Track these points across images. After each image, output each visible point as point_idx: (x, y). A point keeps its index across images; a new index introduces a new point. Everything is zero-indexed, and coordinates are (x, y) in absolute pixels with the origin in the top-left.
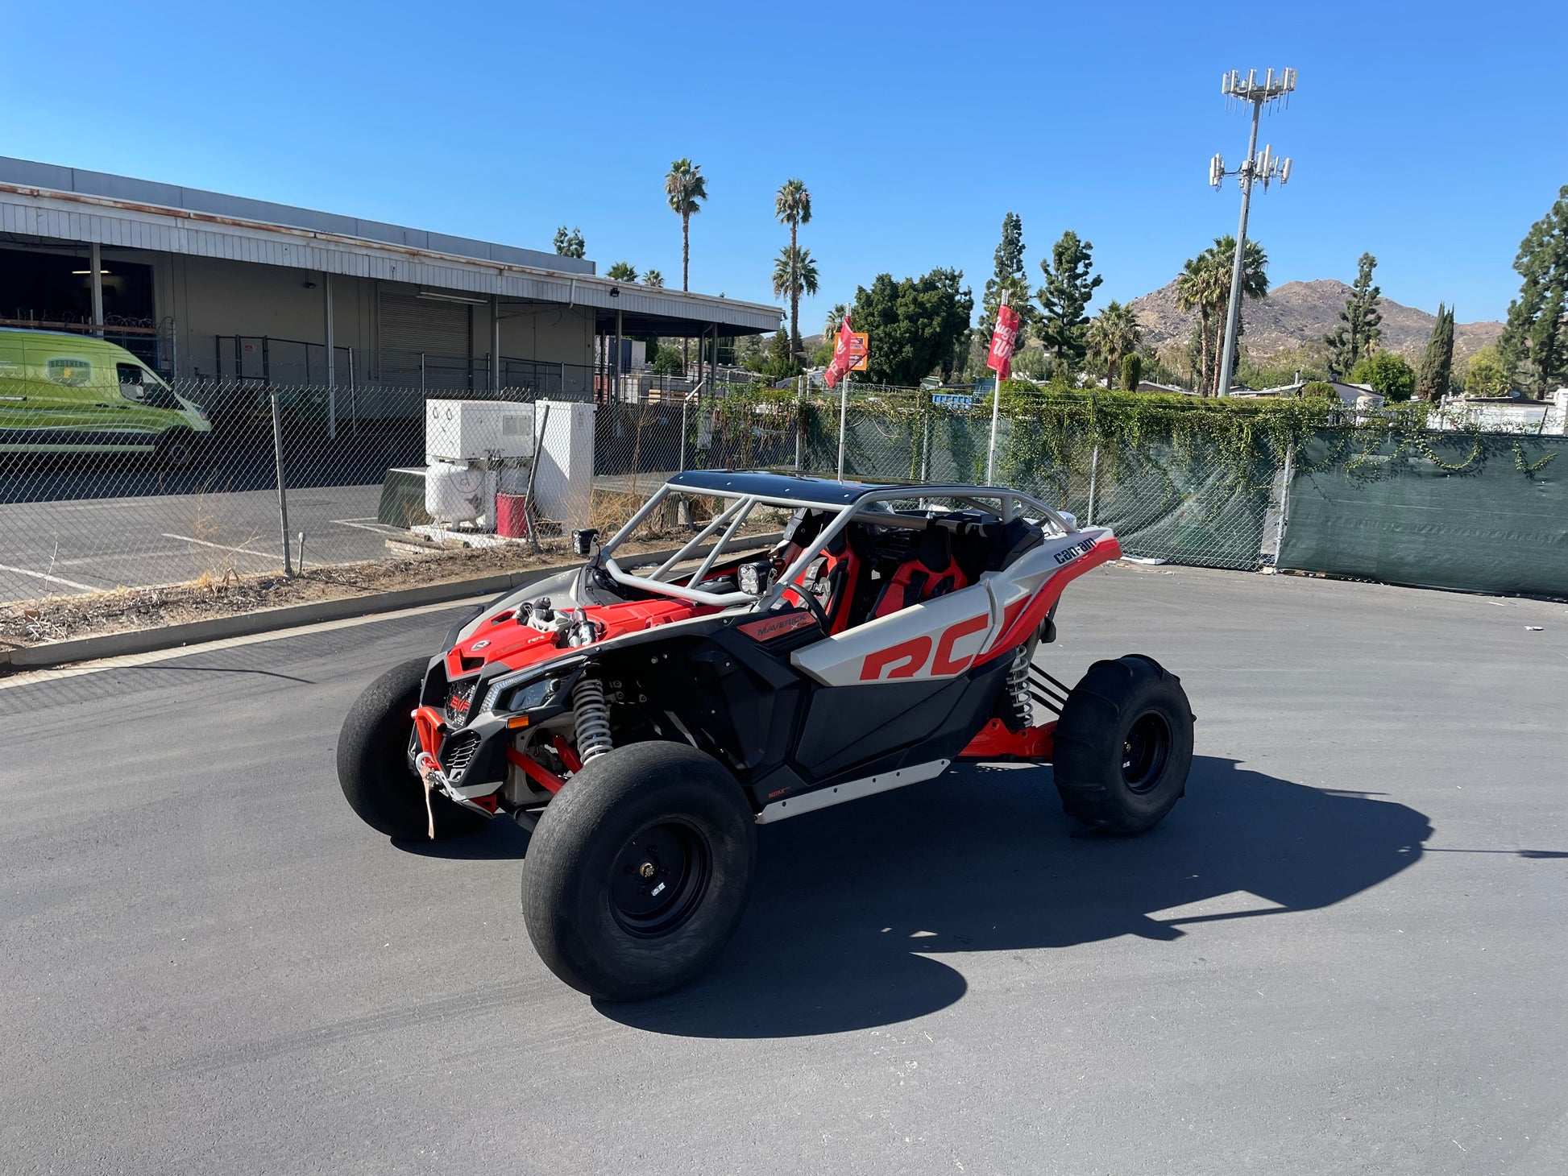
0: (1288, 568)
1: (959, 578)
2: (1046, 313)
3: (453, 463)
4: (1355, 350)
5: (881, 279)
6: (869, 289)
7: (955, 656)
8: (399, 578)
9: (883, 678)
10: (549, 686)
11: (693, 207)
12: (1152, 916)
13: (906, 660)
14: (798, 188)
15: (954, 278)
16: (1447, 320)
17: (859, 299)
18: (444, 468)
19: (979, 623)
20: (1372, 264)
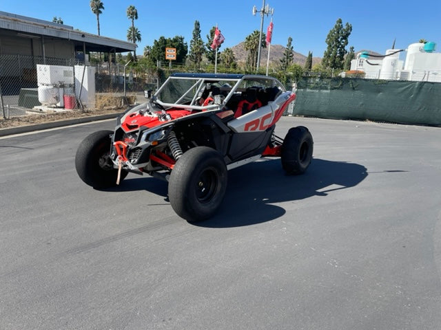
0: (295, 115)
1: (260, 104)
2: (208, 50)
3: (47, 85)
4: (287, 63)
5: (161, 38)
6: (158, 41)
7: (264, 125)
8: (43, 120)
9: (249, 131)
10: (163, 132)
11: (100, 12)
12: (318, 191)
13: (254, 126)
14: (134, 8)
15: (182, 39)
16: (311, 55)
17: (155, 43)
18: (45, 87)
19: (269, 116)
20: (291, 40)
